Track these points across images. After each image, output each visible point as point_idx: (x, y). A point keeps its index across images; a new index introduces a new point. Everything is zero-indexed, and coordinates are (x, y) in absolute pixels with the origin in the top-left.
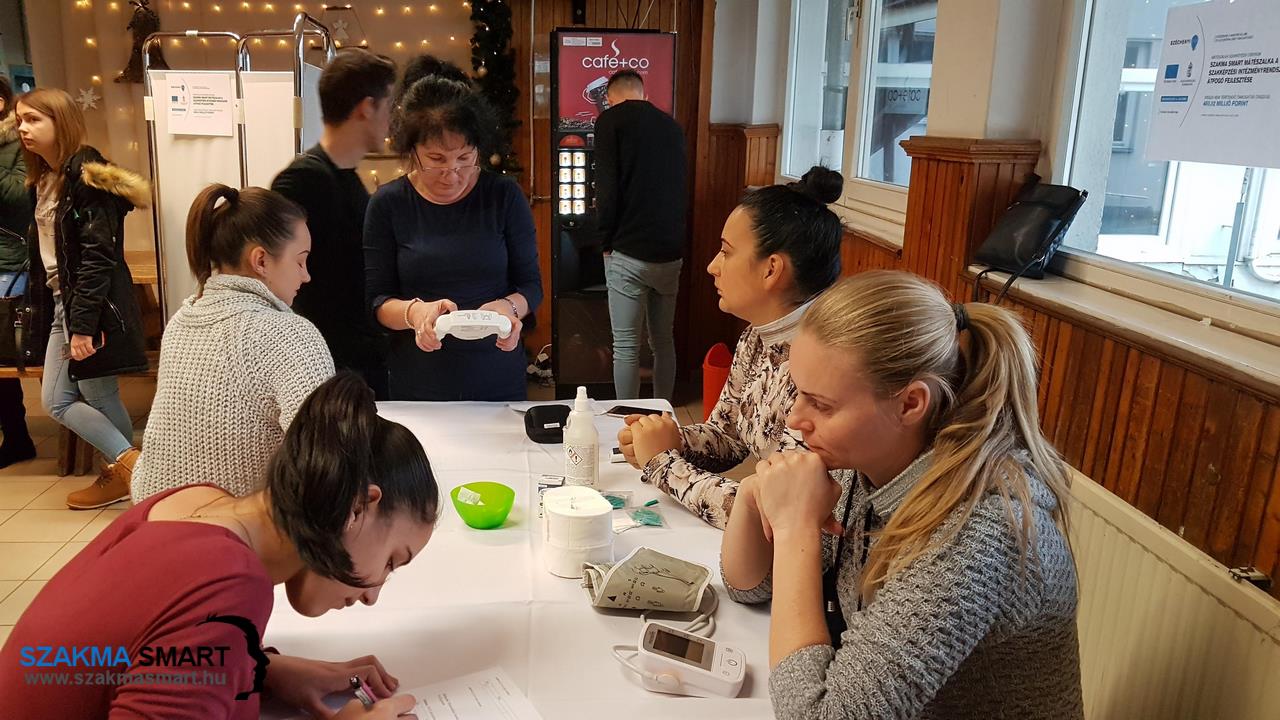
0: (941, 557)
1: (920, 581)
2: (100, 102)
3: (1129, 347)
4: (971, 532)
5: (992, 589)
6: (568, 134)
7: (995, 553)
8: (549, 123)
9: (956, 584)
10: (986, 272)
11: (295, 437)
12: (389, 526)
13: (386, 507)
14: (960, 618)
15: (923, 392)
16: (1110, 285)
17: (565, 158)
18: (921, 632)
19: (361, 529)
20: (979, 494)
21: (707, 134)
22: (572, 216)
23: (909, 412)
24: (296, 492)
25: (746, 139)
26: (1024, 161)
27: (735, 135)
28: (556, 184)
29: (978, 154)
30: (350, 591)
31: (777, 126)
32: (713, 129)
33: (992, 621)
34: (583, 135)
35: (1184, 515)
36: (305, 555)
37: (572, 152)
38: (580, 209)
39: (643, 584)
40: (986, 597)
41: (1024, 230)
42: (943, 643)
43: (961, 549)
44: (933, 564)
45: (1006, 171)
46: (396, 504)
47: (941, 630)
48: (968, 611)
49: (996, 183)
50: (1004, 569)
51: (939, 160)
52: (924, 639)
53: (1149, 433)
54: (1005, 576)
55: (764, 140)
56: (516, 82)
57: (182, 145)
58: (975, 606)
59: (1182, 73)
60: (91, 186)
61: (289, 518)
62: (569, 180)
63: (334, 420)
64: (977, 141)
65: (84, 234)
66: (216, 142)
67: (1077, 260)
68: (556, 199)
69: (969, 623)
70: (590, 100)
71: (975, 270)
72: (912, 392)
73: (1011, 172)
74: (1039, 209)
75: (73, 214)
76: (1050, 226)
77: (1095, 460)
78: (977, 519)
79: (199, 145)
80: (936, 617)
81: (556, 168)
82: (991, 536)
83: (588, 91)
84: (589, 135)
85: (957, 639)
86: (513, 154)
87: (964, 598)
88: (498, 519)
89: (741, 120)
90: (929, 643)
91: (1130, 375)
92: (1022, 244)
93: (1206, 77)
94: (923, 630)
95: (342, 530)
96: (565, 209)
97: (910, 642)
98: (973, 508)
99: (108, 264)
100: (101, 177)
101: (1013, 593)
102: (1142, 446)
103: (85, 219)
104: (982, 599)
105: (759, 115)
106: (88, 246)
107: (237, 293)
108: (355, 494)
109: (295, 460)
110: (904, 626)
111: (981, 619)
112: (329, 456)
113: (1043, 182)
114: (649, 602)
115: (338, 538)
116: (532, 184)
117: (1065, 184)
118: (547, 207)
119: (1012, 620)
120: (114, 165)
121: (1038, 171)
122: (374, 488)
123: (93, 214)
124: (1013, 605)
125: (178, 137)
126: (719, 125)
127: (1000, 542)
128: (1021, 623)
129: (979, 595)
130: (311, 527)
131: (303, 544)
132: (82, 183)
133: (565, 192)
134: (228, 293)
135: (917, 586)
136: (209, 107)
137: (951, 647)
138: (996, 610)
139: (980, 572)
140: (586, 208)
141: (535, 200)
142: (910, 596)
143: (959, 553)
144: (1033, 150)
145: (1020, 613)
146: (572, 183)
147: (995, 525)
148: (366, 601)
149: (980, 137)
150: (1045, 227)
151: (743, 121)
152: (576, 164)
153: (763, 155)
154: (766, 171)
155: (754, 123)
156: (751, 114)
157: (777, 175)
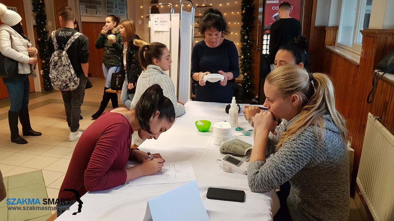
0: (294, 140)
1: (287, 146)
2: (143, 23)
4: (303, 134)
5: (308, 150)
6: (267, 30)
7: (310, 141)
8: (262, 26)
9: (297, 147)
11: (142, 98)
12: (161, 121)
13: (160, 117)
14: (298, 157)
15: (297, 97)
17: (265, 37)
18: (286, 159)
19: (154, 121)
20: (308, 124)
21: (314, 29)
22: (266, 54)
23: (293, 103)
24: (140, 110)
25: (326, 31)
27: (322, 30)
28: (262, 45)
29: (379, 34)
30: (151, 135)
31: (337, 26)
32: (316, 28)
33: (309, 160)
36: (140, 124)
37: (267, 35)
39: (232, 146)
40: (306, 152)
41: (392, 58)
42: (292, 163)
43: (299, 138)
44: (292, 142)
46: (163, 116)
47: (291, 159)
48: (300, 155)
49: (386, 42)
50: (313, 146)
51: (370, 36)
52: (286, 161)
54: (313, 148)
55: (332, 31)
57: (157, 33)
58: (303, 154)
60: (135, 45)
61: (138, 116)
63: (151, 95)
64: (379, 30)
65: (133, 57)
66: (165, 33)
68: (262, 49)
69: (301, 159)
70: (274, 19)
71: (376, 71)
72: (293, 97)
73: (391, 40)
75: (131, 52)
78: (306, 131)
79: (161, 33)
80: (290, 156)
81: (263, 40)
82: (309, 136)
83: (273, 17)
85: (297, 163)
86: (252, 36)
87: (299, 151)
88: (206, 130)
90: (288, 162)
94: (287, 159)
95: (149, 120)
96: (264, 52)
97: (282, 161)
98: (305, 128)
99: (138, 65)
100: (138, 43)
101: (316, 153)
103: (133, 53)
104: (305, 153)
105: (331, 23)
106: (133, 60)
107: (153, 69)
108: (153, 113)
109: (141, 103)
110: (282, 157)
111: (305, 158)
112: (148, 103)
114: (233, 151)
115: (148, 122)
116: (257, 45)
119: (316, 160)
120: (141, 39)
122: (158, 112)
123: (135, 52)
124: (316, 156)
125: (156, 32)
126: (318, 27)
127: (312, 138)
128: (319, 162)
129: (304, 151)
130: (142, 119)
131: (140, 122)
132: (133, 44)
133: (264, 47)
134: (152, 69)
135: (286, 147)
136: (163, 24)
137: (295, 164)
138: (310, 157)
139: (304, 145)
141: (258, 50)
142: (284, 150)
143: (299, 139)
145: (318, 159)
146: (266, 45)
147: (311, 133)
148: (155, 138)
149: (380, 28)
151: (326, 25)
153: (332, 36)
154: (332, 42)
155: (329, 26)
156: (328, 23)
157: (336, 43)
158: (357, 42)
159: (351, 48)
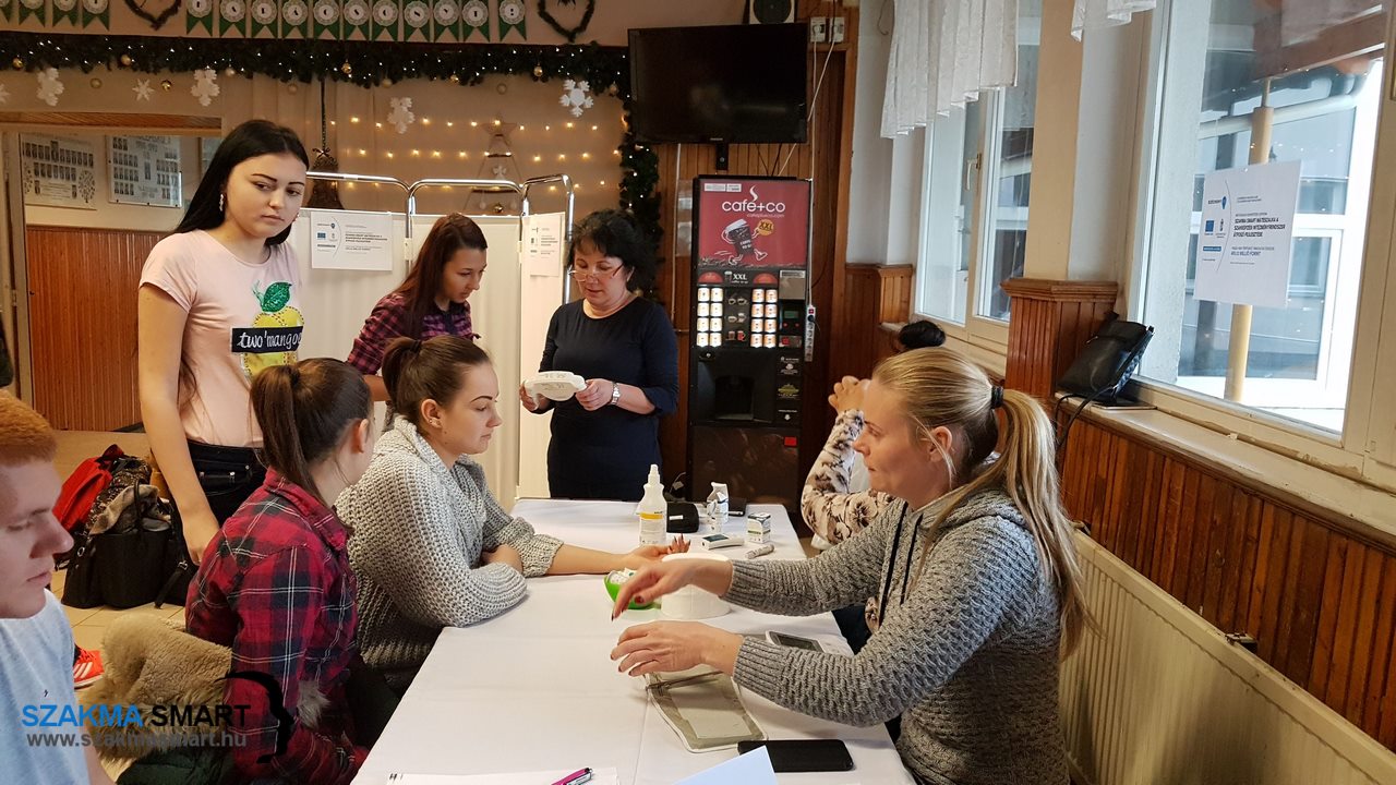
3: (1165, 457)
4: (985, 545)
6: (707, 271)
8: (688, 262)
9: (969, 586)
10: (1066, 397)
14: (970, 615)
16: (1170, 409)
17: (703, 294)
21: (844, 273)
22: (709, 348)
25: (880, 278)
26: (1103, 301)
27: (869, 275)
28: (694, 317)
29: (1060, 293)
31: (911, 266)
32: (849, 268)
33: (996, 621)
34: (721, 273)
35: (1203, 597)
37: (711, 288)
38: (716, 341)
41: (1099, 360)
42: (952, 634)
45: (1086, 308)
48: (976, 610)
49: (1078, 317)
51: (1032, 300)
53: (1179, 529)
55: (898, 279)
56: (660, 223)
58: (983, 606)
59: (1217, 226)
62: (707, 314)
64: (1057, 283)
67: (1147, 387)
68: (694, 332)
70: (730, 241)
71: (1059, 395)
73: (1090, 310)
74: (1112, 342)
76: (1121, 357)
77: (1144, 557)
78: (991, 536)
81: (695, 302)
83: (727, 232)
84: (727, 273)
86: (654, 289)
89: (877, 260)
91: (1166, 481)
92: (1097, 373)
93: (1233, 231)
94: (939, 622)
96: (702, 341)
97: (925, 631)
102: (1175, 539)
105: (893, 256)
110: (924, 619)
111: (987, 618)
113: (1120, 319)
116: (672, 317)
117: (1140, 321)
118: (686, 338)
121: (1117, 310)
126: (855, 265)
127: (1007, 555)
133: (702, 325)
135: (941, 589)
136: (365, 244)
138: (1000, 611)
140: (723, 341)
142: (934, 595)
144: (1112, 290)
146: (710, 317)
147: (1003, 540)
149: (1060, 278)
150: (1117, 357)
151: (878, 262)
152: (713, 300)
153: (898, 293)
154: (901, 310)
155: (888, 263)
156: (886, 254)
157: (911, 313)
158: (981, 313)
159: (963, 330)
